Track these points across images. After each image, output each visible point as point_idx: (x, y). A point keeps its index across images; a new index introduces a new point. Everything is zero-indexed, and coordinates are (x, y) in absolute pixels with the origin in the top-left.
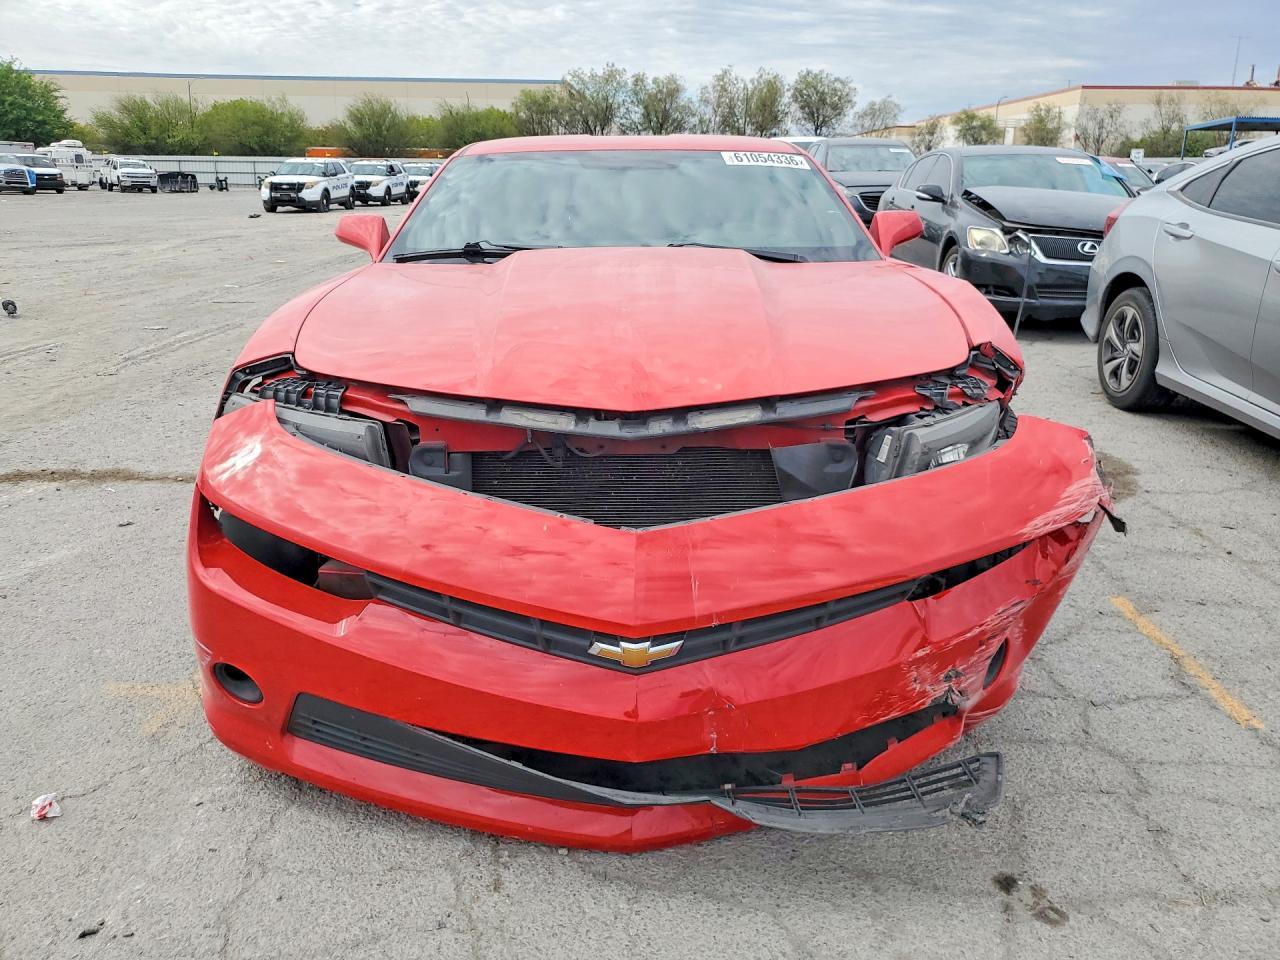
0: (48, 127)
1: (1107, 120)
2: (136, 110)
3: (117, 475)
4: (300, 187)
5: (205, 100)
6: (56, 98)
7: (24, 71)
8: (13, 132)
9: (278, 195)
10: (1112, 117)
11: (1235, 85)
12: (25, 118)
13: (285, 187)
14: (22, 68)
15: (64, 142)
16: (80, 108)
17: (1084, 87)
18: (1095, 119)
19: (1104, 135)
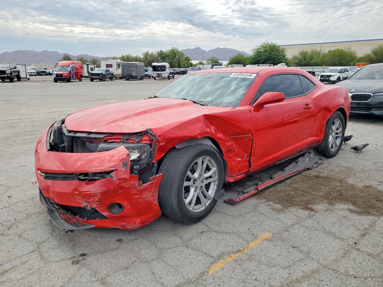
0: (281, 60)
2: (304, 54)
4: (330, 76)
5: (326, 50)
6: (285, 52)
7: (278, 46)
8: (272, 62)
9: (323, 79)
12: (276, 58)
13: (325, 76)
14: (278, 45)
15: (281, 64)
16: (289, 55)
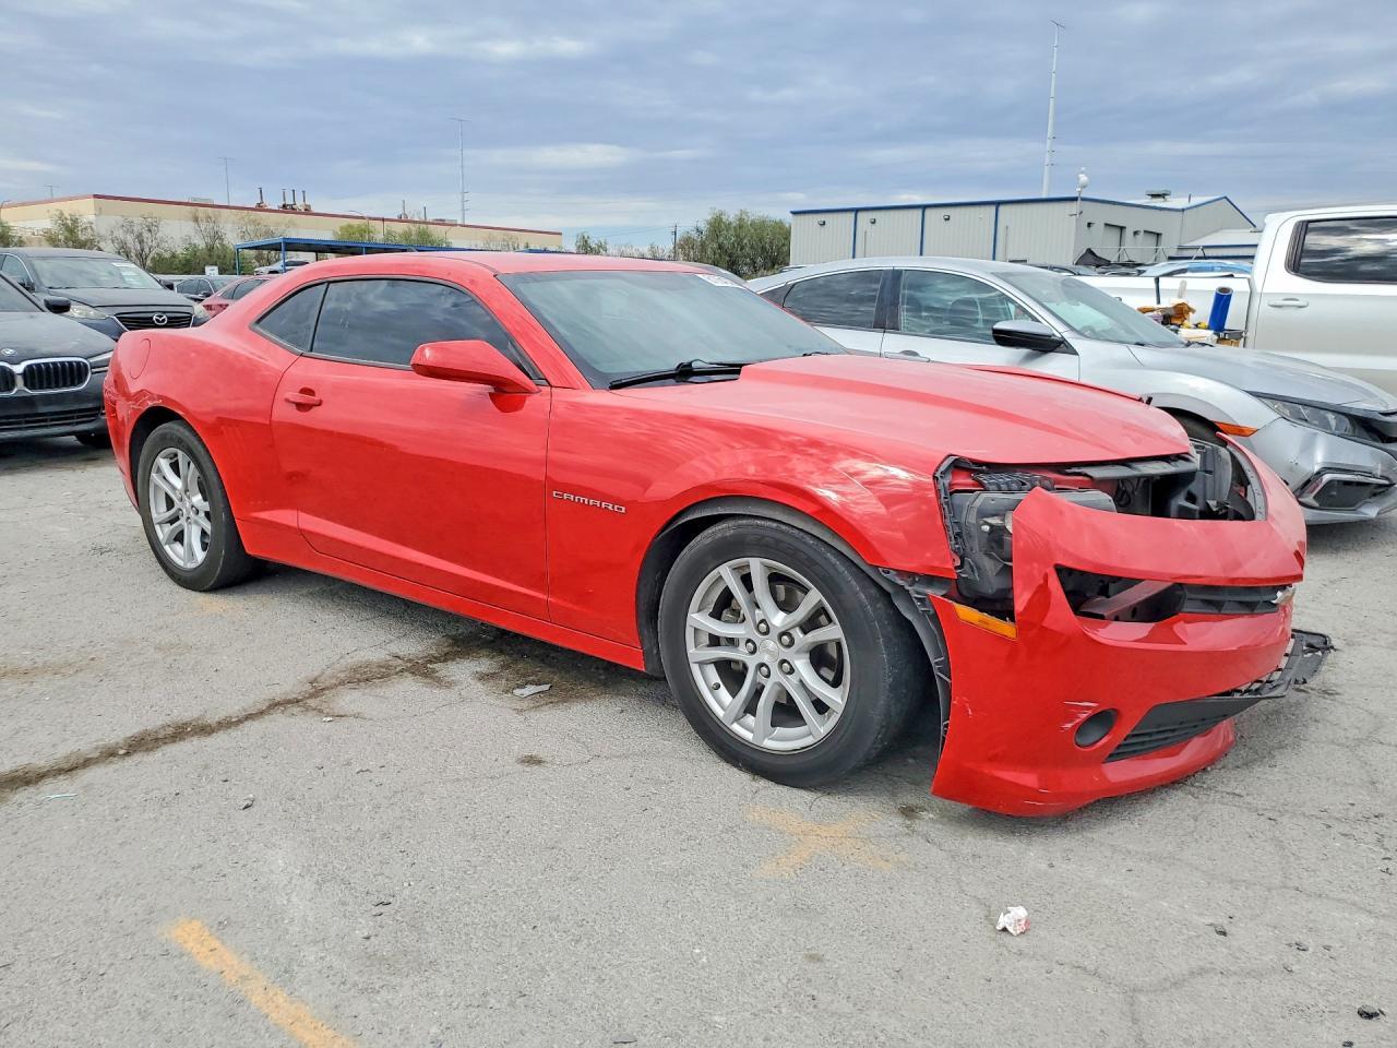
1: (146, 235)
3: (179, 733)
10: (150, 231)
11: (231, 204)
17: (96, 196)
18: (132, 232)
19: (147, 250)
